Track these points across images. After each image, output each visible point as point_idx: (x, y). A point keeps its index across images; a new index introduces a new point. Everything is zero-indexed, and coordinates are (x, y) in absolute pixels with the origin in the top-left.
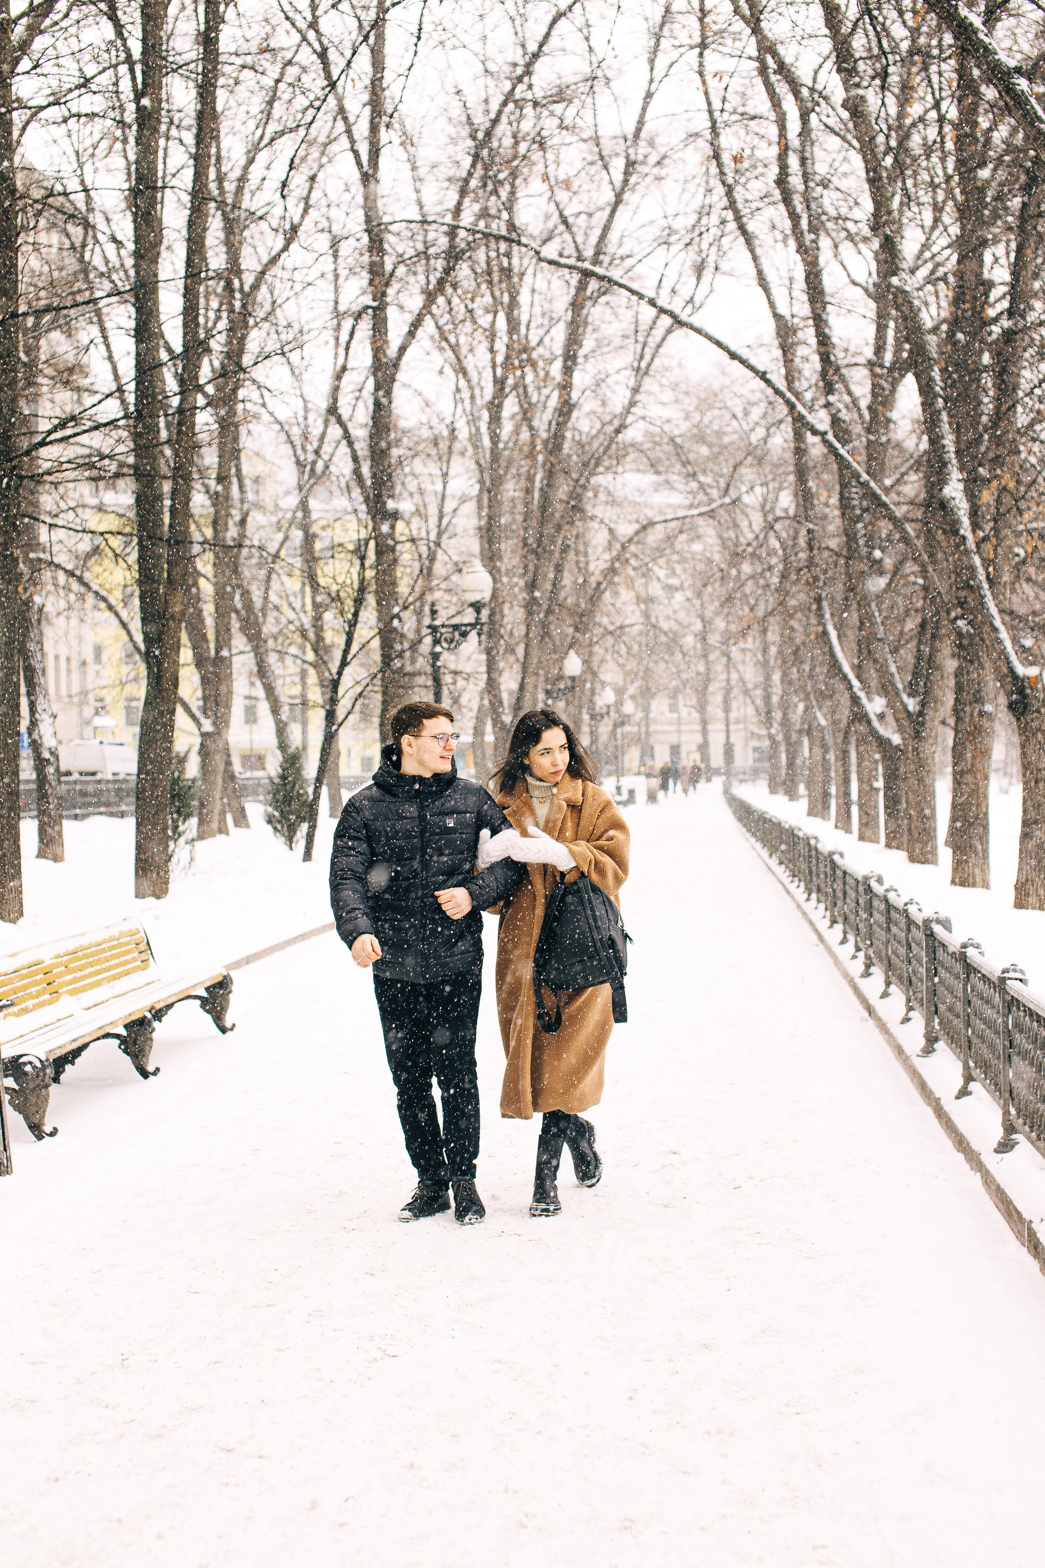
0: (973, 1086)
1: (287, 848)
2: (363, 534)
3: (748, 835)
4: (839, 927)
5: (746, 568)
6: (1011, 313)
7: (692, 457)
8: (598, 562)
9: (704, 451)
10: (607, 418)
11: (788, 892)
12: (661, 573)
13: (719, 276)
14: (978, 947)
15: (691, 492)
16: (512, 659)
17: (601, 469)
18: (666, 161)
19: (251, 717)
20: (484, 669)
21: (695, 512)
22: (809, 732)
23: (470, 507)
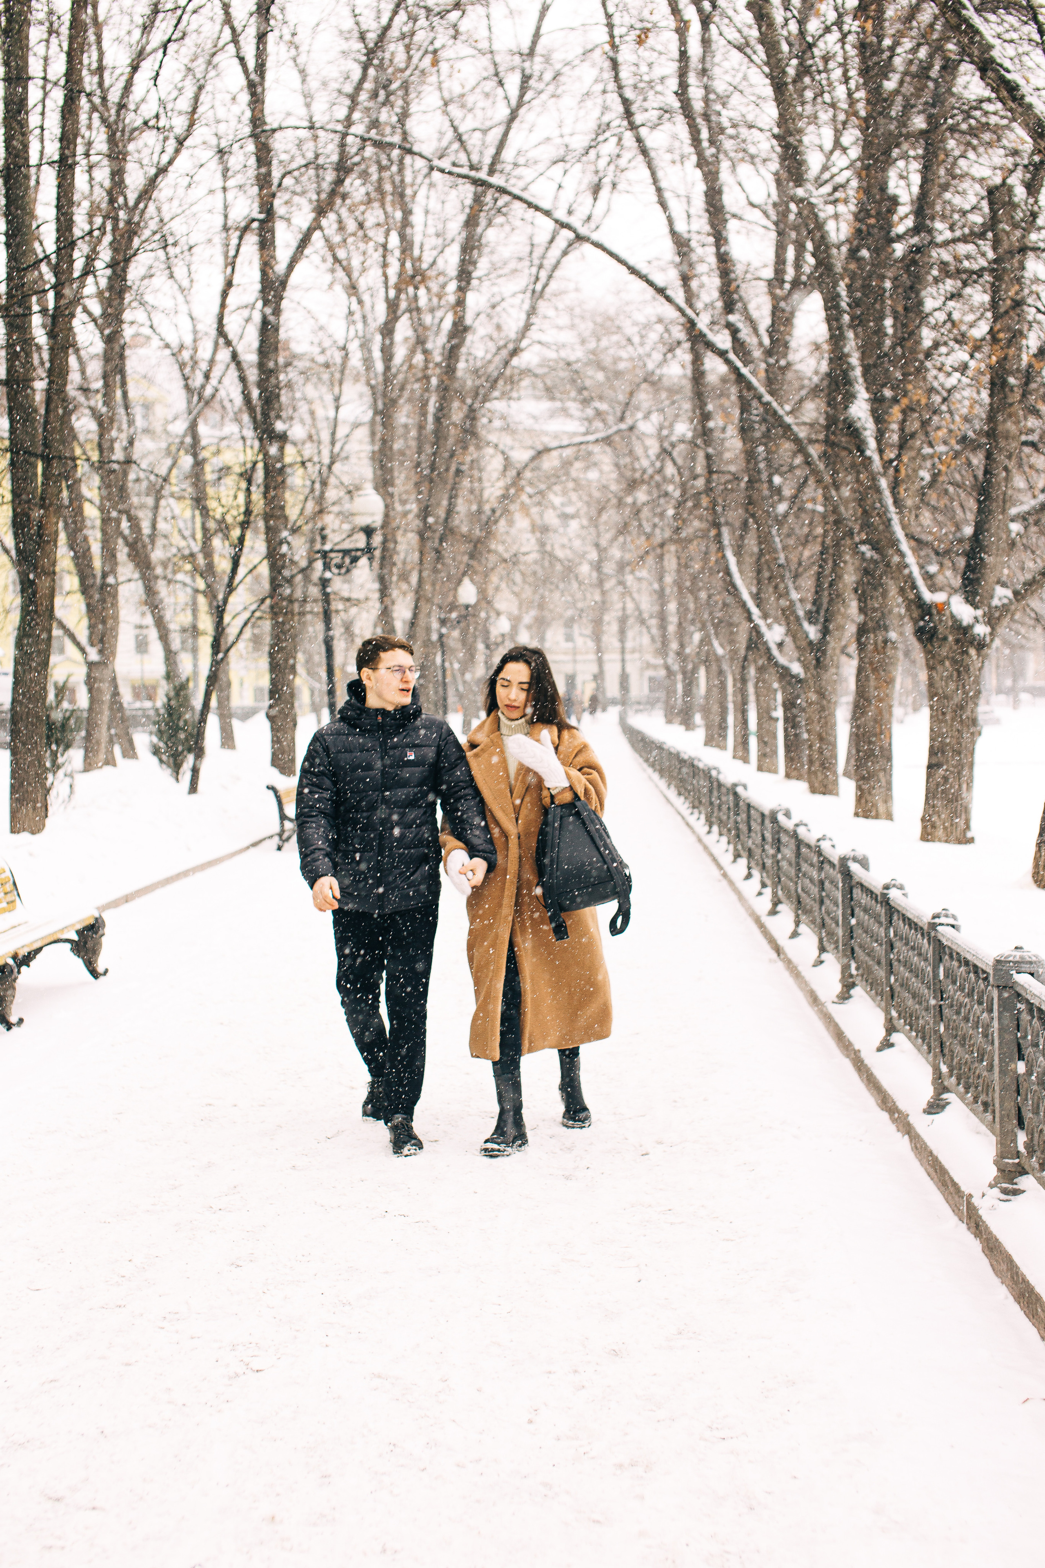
0: (896, 1037)
1: (173, 780)
2: (250, 456)
3: (645, 765)
4: (743, 862)
5: (641, 496)
6: (917, 230)
7: (588, 383)
8: (493, 490)
9: (600, 376)
10: (501, 343)
11: (688, 824)
12: (557, 500)
13: (616, 194)
14: (901, 888)
15: (587, 419)
16: (404, 586)
17: (496, 394)
18: (562, 79)
19: (142, 646)
20: (377, 595)
21: (591, 438)
22: (706, 662)
23: (363, 433)
